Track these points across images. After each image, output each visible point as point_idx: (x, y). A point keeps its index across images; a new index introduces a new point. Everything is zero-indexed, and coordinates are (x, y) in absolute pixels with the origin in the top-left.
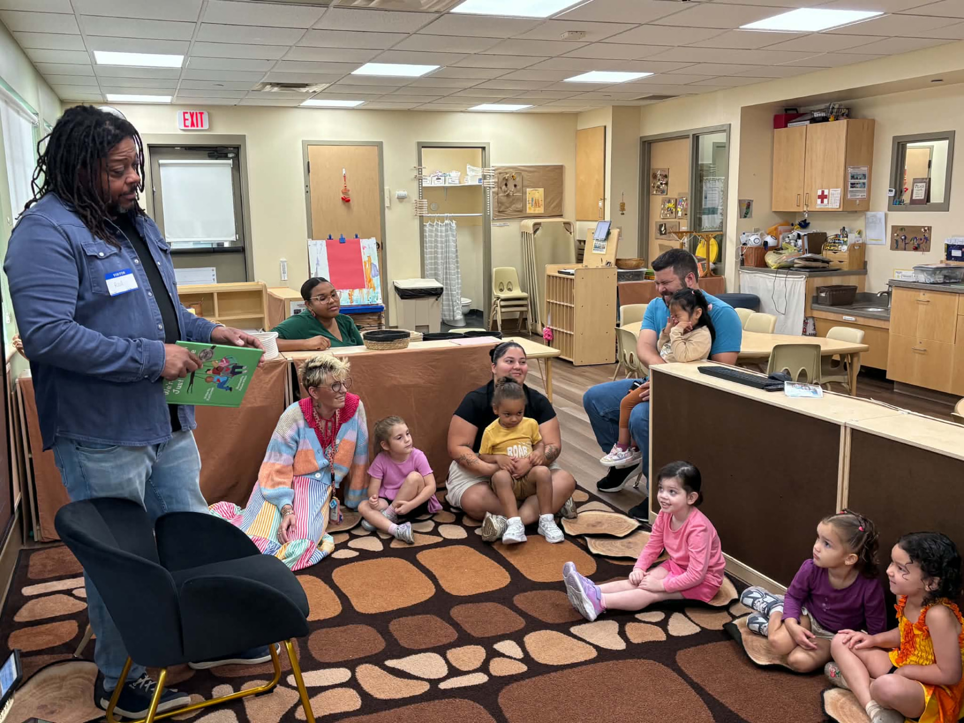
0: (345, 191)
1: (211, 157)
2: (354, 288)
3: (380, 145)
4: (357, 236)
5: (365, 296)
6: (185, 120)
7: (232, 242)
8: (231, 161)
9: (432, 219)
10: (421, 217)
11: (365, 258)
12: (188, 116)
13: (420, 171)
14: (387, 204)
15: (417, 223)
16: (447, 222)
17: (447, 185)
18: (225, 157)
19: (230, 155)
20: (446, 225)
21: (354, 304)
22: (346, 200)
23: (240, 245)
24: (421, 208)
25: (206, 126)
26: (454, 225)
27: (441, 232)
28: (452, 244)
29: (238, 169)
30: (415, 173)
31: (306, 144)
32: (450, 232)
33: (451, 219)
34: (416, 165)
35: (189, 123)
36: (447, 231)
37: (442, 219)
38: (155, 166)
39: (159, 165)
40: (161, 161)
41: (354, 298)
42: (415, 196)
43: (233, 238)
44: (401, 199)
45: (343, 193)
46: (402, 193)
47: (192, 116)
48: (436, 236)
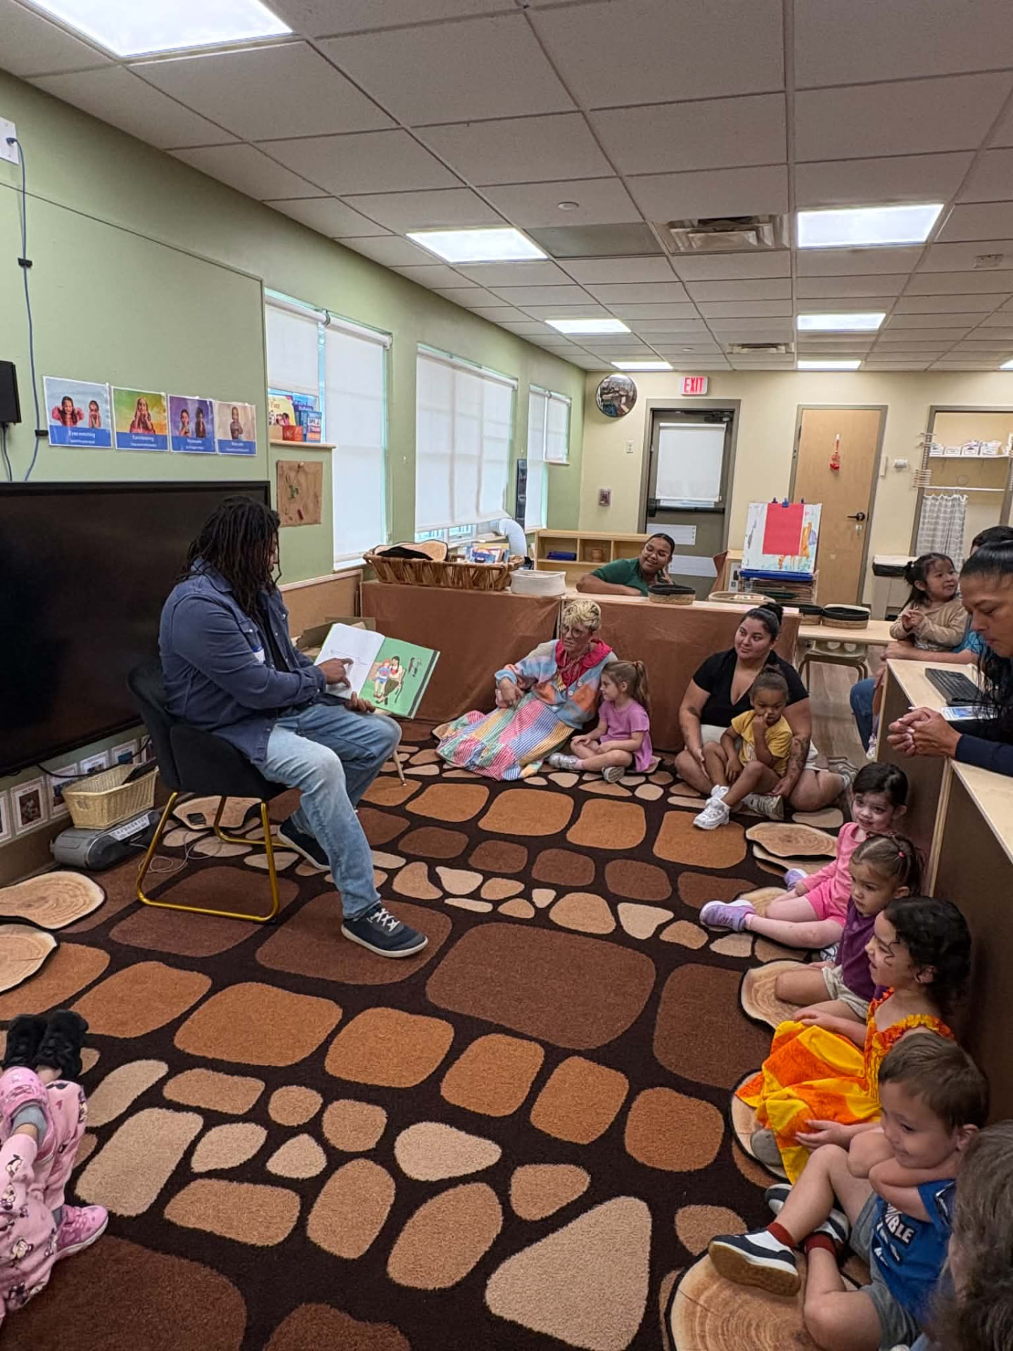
0: (836, 458)
1: (707, 420)
2: (786, 554)
3: (883, 410)
4: (802, 501)
5: (796, 563)
6: (686, 385)
7: (716, 503)
8: (724, 426)
9: (937, 492)
10: (921, 490)
11: (805, 524)
12: (689, 382)
13: (929, 438)
14: (881, 472)
15: (915, 494)
16: (955, 496)
17: (981, 456)
18: (721, 421)
19: (725, 419)
20: (954, 499)
21: (783, 570)
22: (834, 468)
23: (721, 506)
24: (922, 479)
25: (704, 391)
26: (964, 500)
27: (946, 506)
28: (957, 521)
29: (729, 431)
30: (923, 440)
31: (801, 409)
32: (957, 508)
33: (962, 493)
34: (924, 431)
35: (689, 388)
36: (953, 506)
37: (949, 493)
38: (656, 428)
39: (660, 428)
40: (662, 424)
41: (784, 564)
42: (916, 465)
43: (717, 500)
44: (899, 468)
45: (834, 459)
46: (901, 461)
47: (693, 381)
48: (939, 511)
